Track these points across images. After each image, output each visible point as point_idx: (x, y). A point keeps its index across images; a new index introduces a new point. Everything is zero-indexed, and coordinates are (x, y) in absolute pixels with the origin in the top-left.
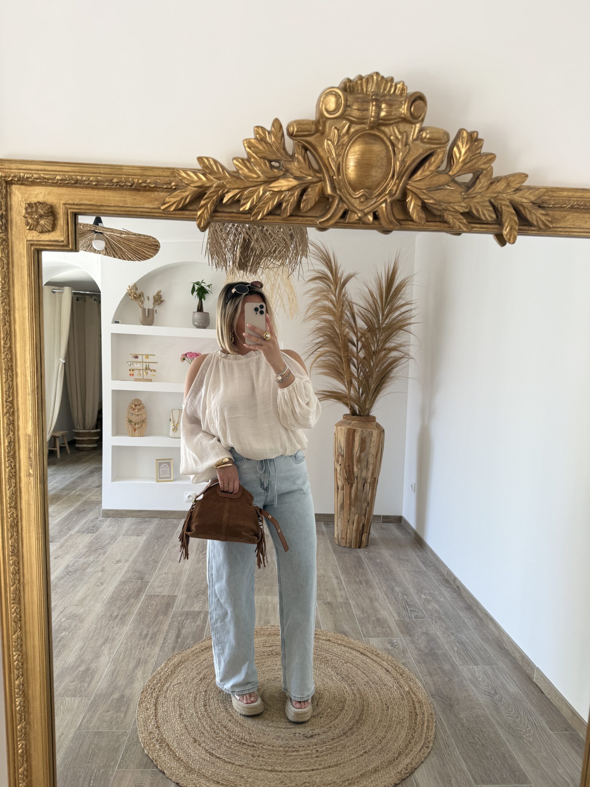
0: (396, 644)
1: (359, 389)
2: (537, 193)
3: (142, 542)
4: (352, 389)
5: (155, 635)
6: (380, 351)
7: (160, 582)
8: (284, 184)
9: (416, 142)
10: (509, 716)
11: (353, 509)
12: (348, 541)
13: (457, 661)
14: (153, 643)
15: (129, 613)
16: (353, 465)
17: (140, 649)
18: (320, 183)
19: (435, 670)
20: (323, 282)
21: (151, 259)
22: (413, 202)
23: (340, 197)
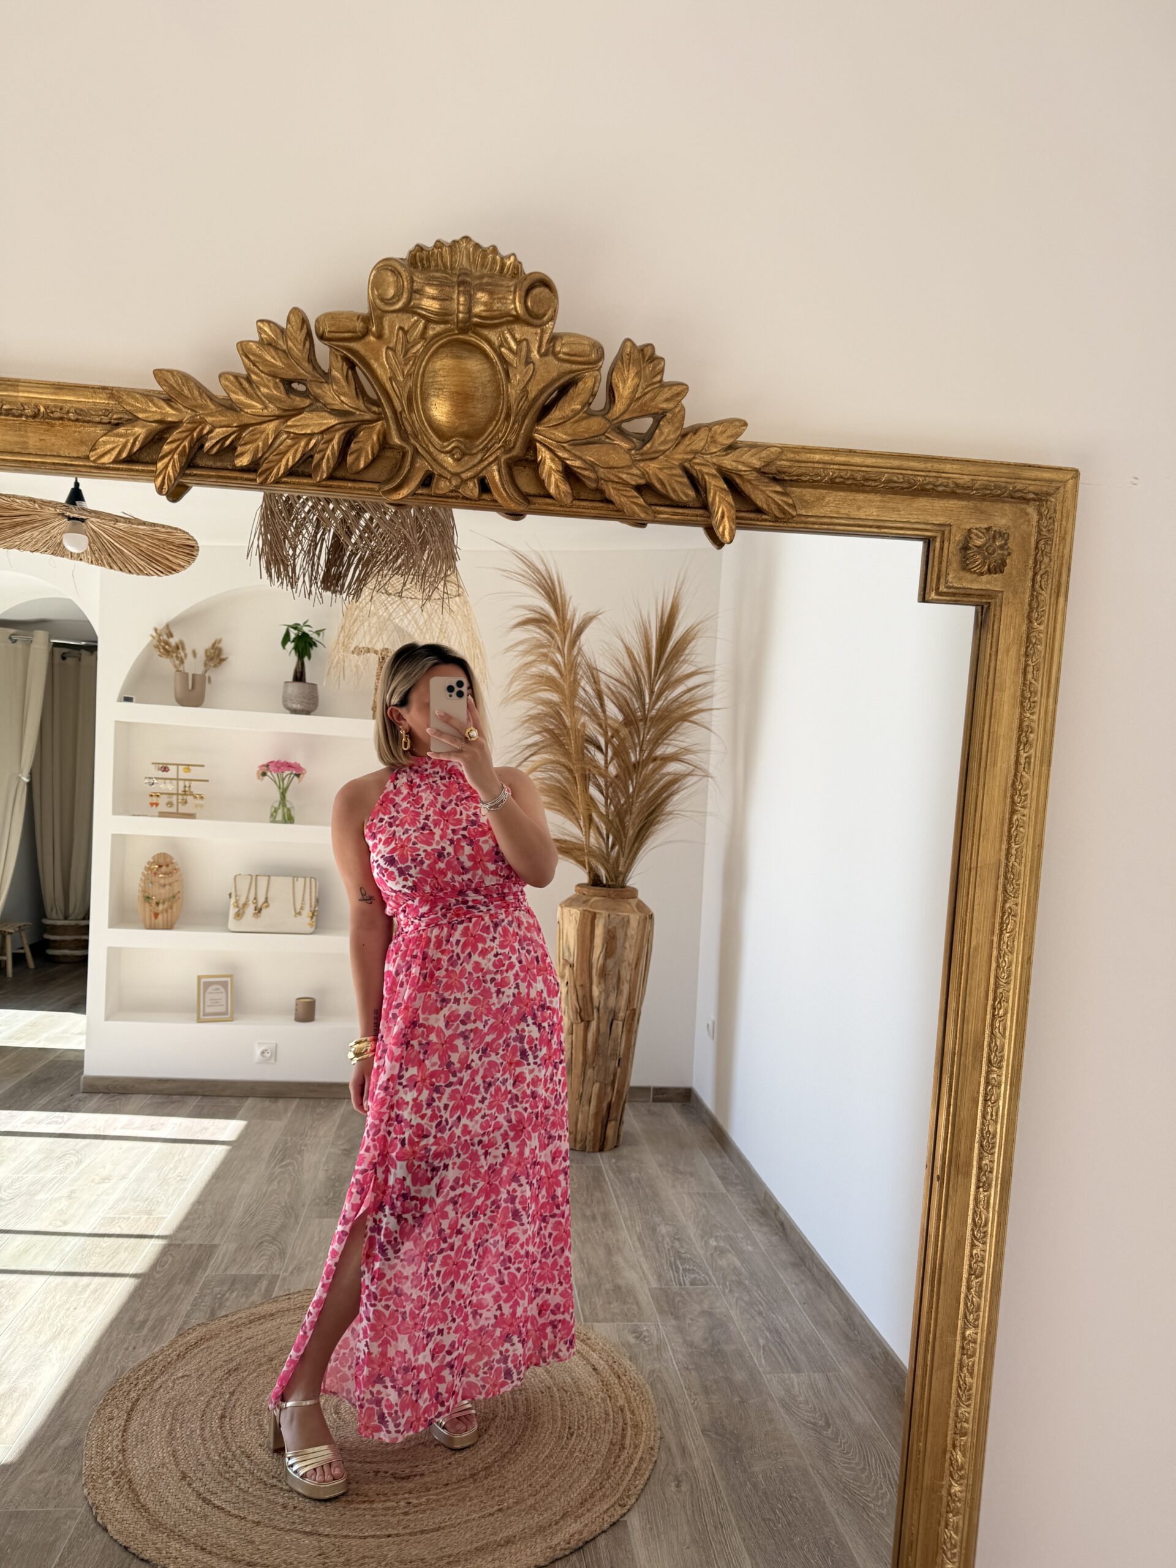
0: (646, 1334)
1: (607, 833)
2: (764, 454)
4: (592, 834)
5: (161, 1320)
6: (646, 762)
7: (186, 1219)
8: (314, 422)
9: (547, 359)
10: (847, 1469)
11: (590, 1072)
12: (579, 1137)
13: (761, 1365)
14: (154, 1338)
16: (591, 984)
18: (380, 423)
19: (716, 1382)
20: (540, 628)
21: (182, 573)
22: (548, 463)
23: (416, 450)
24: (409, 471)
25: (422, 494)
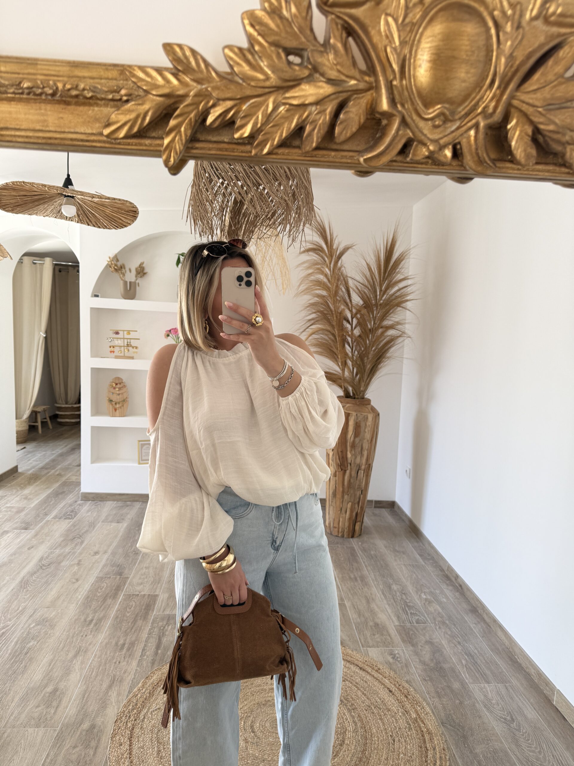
0: (397, 655)
1: (353, 369)
3: (122, 530)
4: (345, 369)
5: (132, 644)
6: (377, 329)
7: (140, 578)
8: (309, 92)
9: (535, 23)
10: (531, 751)
11: (346, 497)
12: (340, 530)
13: (466, 678)
14: (130, 655)
15: (104, 617)
16: (347, 451)
17: (115, 663)
18: (370, 92)
19: (443, 690)
20: (316, 254)
21: (129, 227)
22: (519, 130)
23: (403, 117)
24: (394, 138)
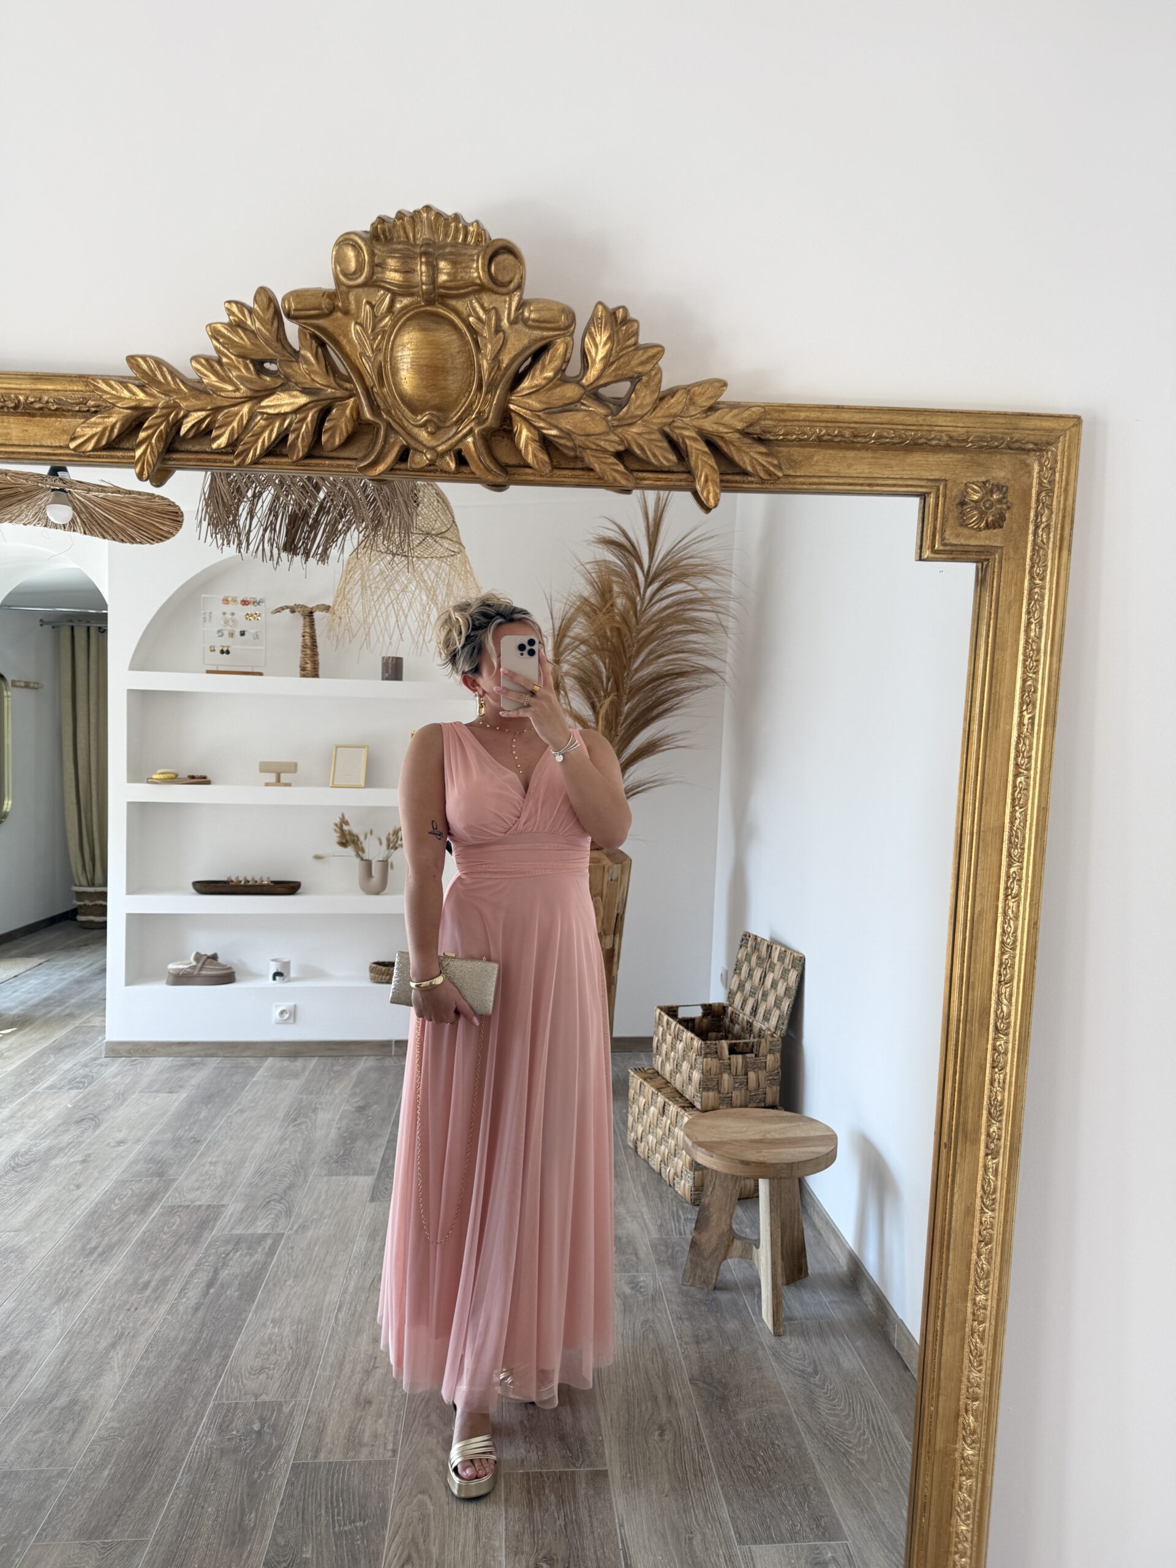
2: (747, 414)
3: (177, 1104)
5: (163, 1282)
8: (285, 401)
9: (516, 326)
10: (831, 1415)
14: (157, 1298)
15: (121, 1242)
17: (129, 1310)
18: (351, 399)
22: (524, 434)
23: (389, 425)
24: (383, 447)
25: (399, 470)
